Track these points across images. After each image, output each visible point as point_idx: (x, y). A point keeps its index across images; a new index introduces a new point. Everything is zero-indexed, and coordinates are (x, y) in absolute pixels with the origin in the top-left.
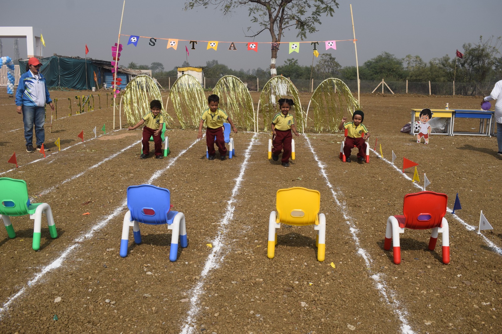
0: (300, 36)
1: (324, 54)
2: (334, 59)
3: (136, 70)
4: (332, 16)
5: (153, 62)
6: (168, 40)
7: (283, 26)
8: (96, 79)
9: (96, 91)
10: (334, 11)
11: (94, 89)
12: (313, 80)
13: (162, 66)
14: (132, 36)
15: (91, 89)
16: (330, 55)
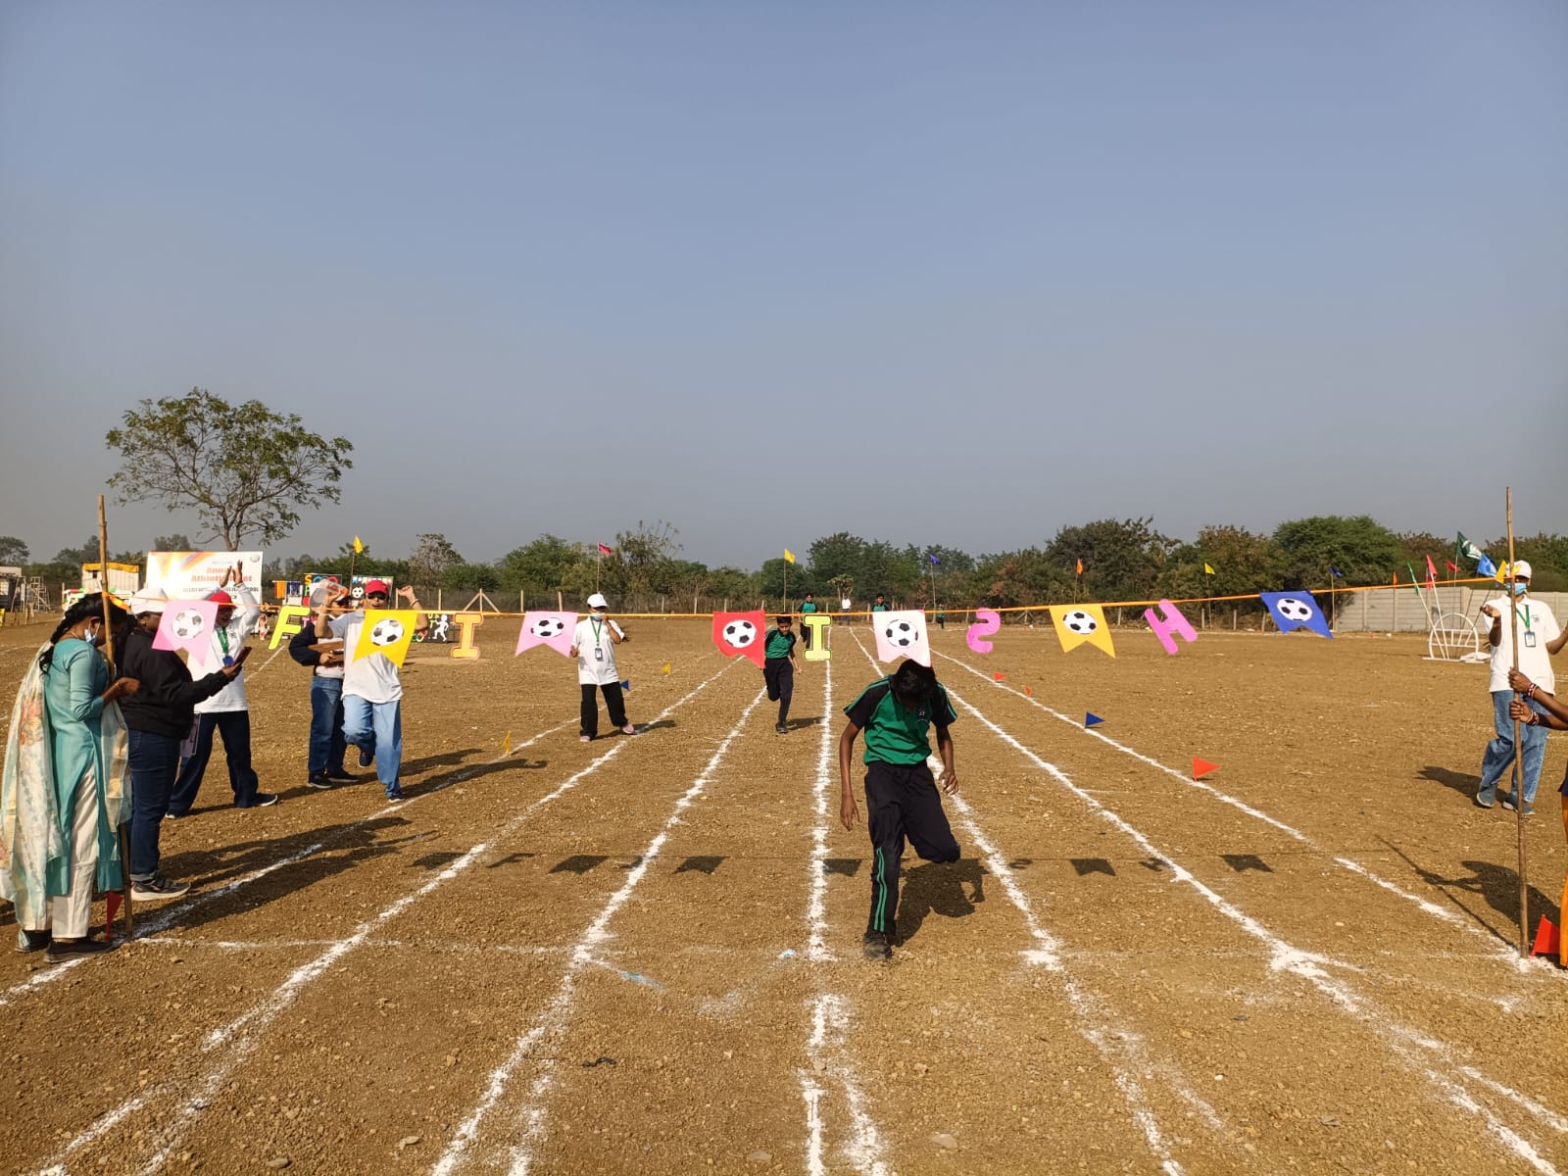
1: (427, 536)
2: (449, 545)
13: (24, 547)
16: (440, 537)
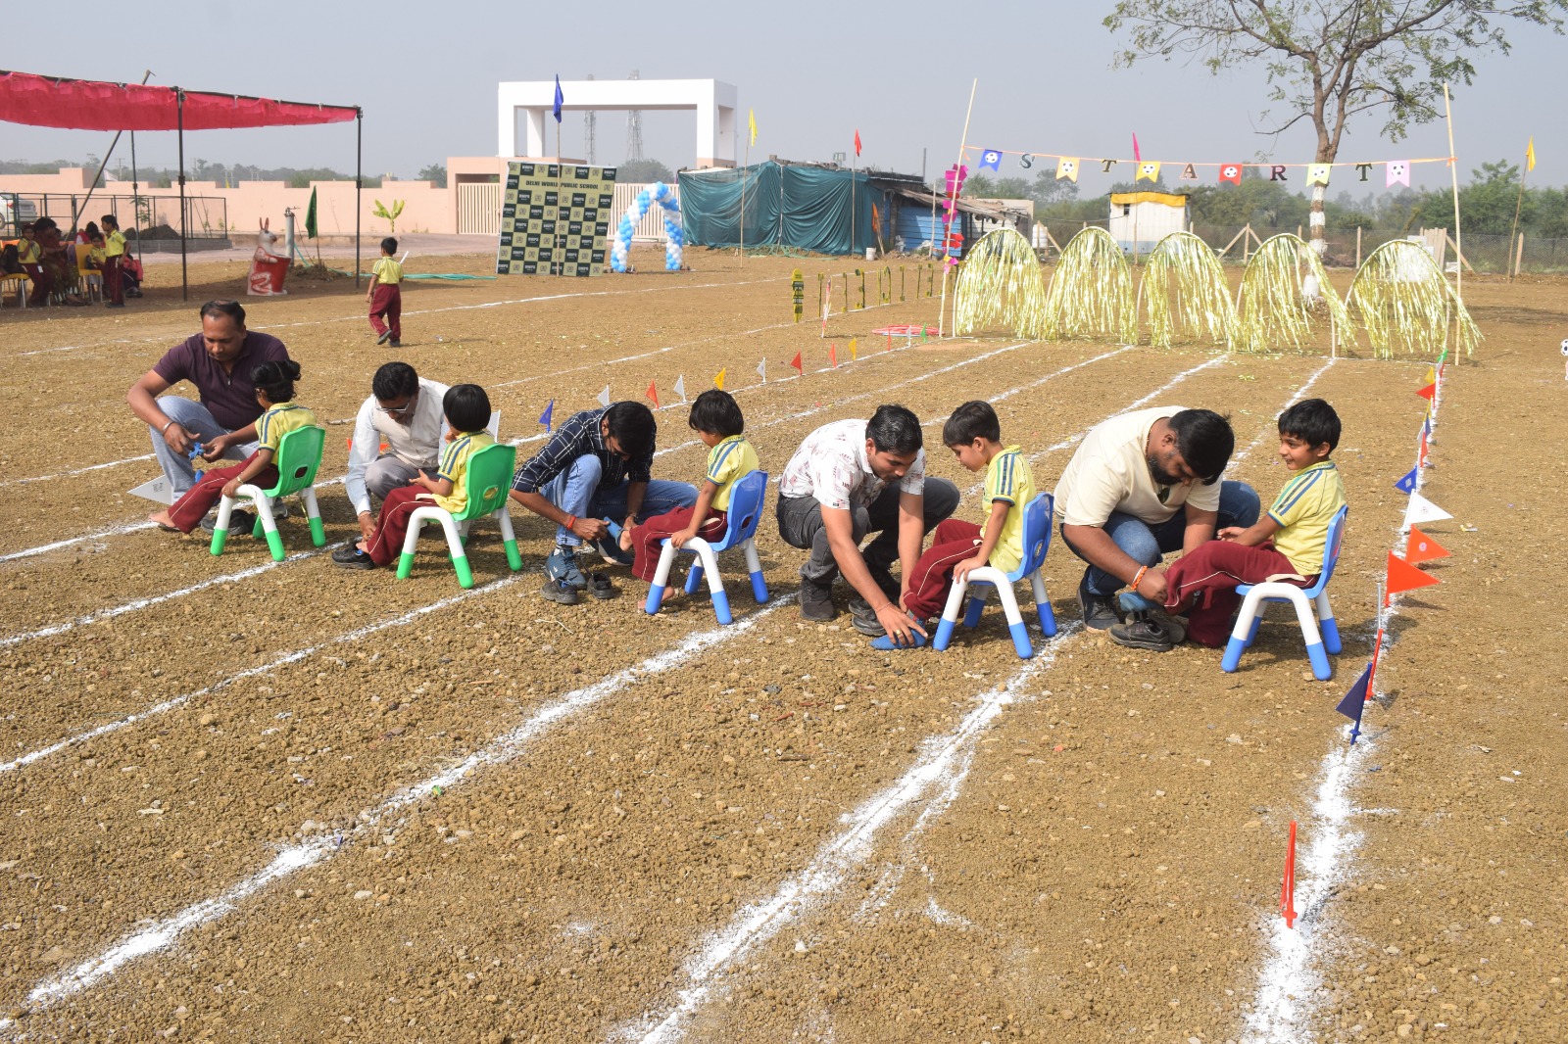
0: (1388, 132)
3: (990, 200)
4: (1469, 82)
5: (1044, 169)
6: (1058, 159)
7: (1346, 111)
8: (878, 226)
9: (876, 259)
10: (1473, 73)
11: (870, 252)
12: (1521, 236)
14: (987, 151)
15: (864, 254)
